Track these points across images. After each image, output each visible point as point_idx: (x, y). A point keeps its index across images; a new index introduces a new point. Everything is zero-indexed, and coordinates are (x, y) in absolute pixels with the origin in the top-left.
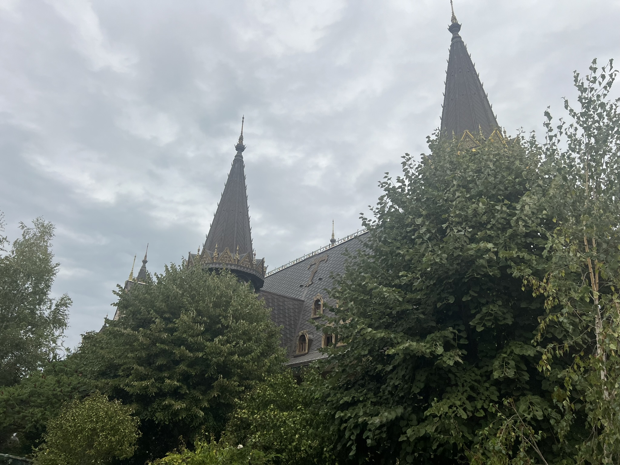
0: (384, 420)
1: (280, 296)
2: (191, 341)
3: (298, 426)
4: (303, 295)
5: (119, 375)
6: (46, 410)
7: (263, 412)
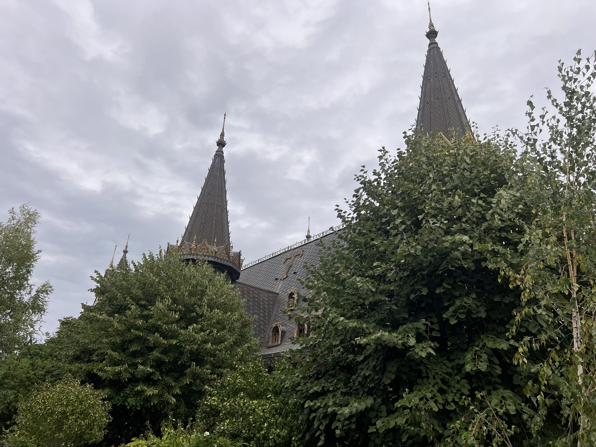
0: (354, 410)
1: (255, 288)
2: (165, 329)
3: (267, 415)
4: (278, 288)
5: (93, 360)
6: (19, 392)
7: (233, 400)
